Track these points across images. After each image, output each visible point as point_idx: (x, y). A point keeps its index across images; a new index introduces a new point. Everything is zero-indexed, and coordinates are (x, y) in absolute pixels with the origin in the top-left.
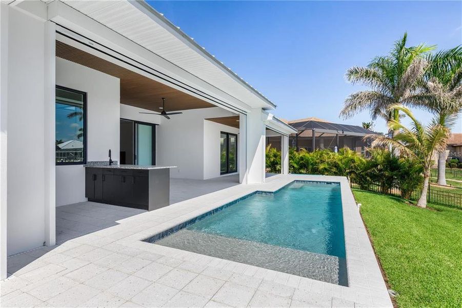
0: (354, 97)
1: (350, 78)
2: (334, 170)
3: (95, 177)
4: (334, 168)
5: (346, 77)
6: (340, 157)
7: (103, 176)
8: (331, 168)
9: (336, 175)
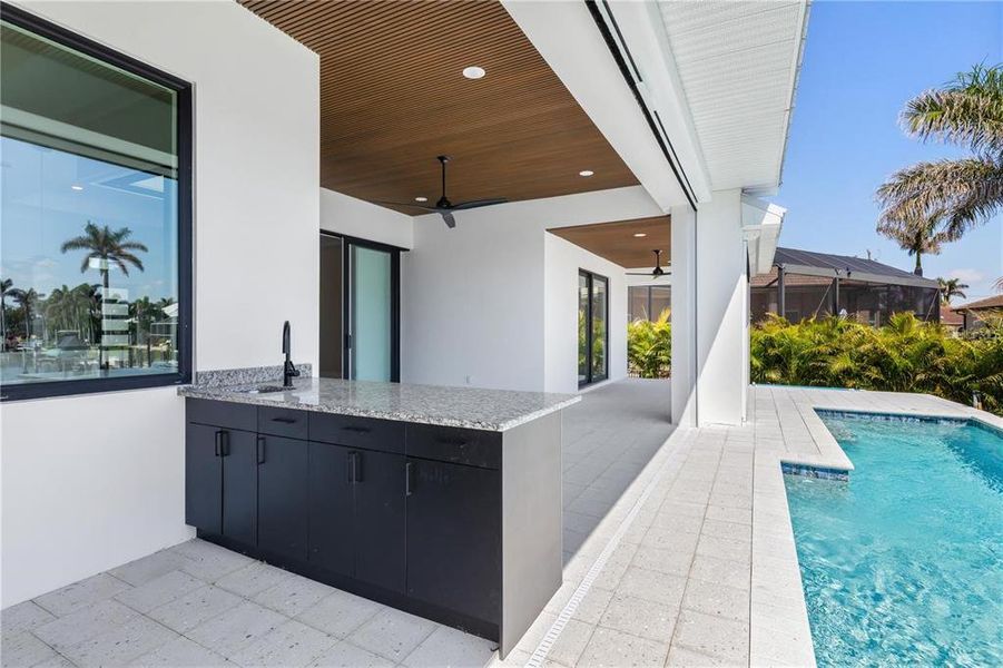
0: (907, 178)
1: (916, 123)
2: (874, 373)
3: (224, 442)
4: (873, 369)
5: (903, 124)
6: (892, 339)
7: (261, 438)
8: (863, 369)
9: (880, 389)
